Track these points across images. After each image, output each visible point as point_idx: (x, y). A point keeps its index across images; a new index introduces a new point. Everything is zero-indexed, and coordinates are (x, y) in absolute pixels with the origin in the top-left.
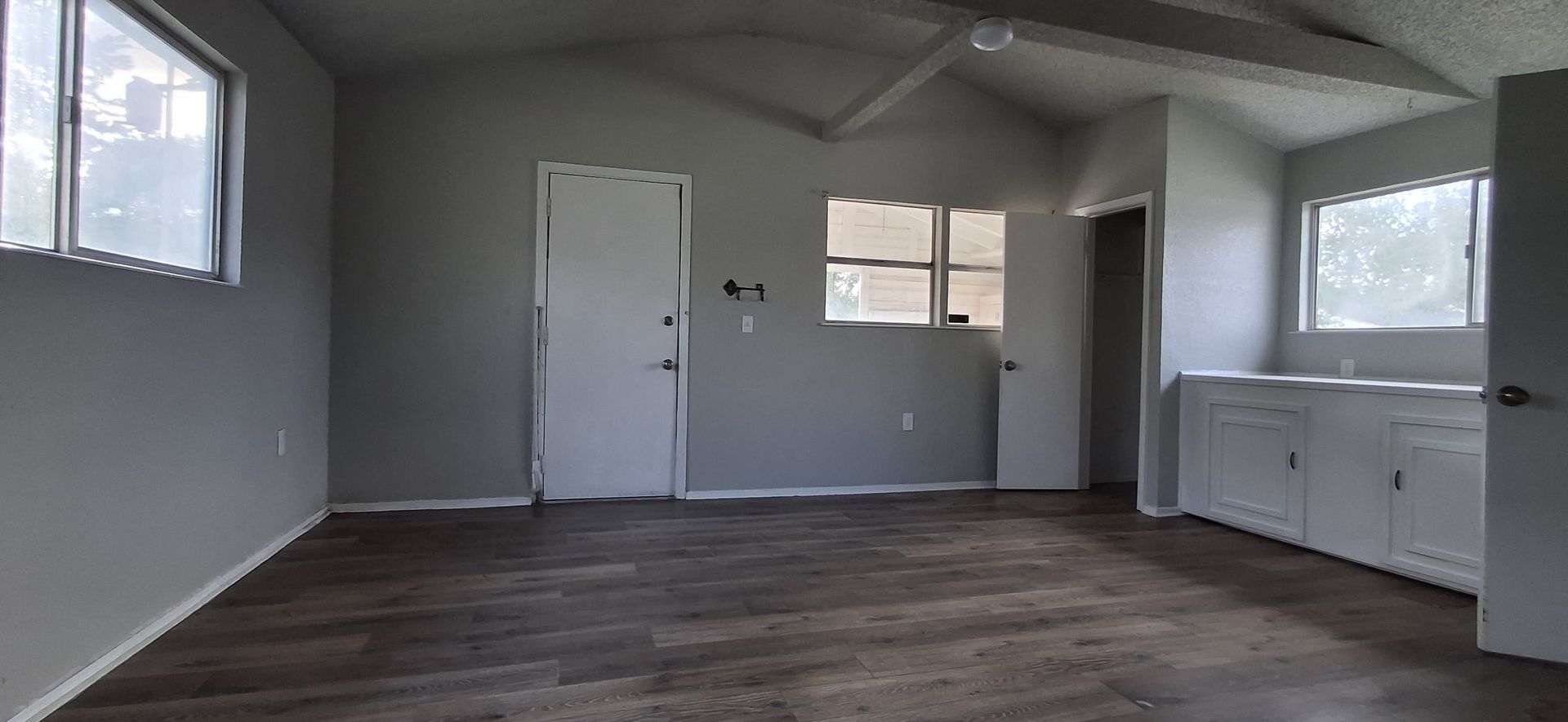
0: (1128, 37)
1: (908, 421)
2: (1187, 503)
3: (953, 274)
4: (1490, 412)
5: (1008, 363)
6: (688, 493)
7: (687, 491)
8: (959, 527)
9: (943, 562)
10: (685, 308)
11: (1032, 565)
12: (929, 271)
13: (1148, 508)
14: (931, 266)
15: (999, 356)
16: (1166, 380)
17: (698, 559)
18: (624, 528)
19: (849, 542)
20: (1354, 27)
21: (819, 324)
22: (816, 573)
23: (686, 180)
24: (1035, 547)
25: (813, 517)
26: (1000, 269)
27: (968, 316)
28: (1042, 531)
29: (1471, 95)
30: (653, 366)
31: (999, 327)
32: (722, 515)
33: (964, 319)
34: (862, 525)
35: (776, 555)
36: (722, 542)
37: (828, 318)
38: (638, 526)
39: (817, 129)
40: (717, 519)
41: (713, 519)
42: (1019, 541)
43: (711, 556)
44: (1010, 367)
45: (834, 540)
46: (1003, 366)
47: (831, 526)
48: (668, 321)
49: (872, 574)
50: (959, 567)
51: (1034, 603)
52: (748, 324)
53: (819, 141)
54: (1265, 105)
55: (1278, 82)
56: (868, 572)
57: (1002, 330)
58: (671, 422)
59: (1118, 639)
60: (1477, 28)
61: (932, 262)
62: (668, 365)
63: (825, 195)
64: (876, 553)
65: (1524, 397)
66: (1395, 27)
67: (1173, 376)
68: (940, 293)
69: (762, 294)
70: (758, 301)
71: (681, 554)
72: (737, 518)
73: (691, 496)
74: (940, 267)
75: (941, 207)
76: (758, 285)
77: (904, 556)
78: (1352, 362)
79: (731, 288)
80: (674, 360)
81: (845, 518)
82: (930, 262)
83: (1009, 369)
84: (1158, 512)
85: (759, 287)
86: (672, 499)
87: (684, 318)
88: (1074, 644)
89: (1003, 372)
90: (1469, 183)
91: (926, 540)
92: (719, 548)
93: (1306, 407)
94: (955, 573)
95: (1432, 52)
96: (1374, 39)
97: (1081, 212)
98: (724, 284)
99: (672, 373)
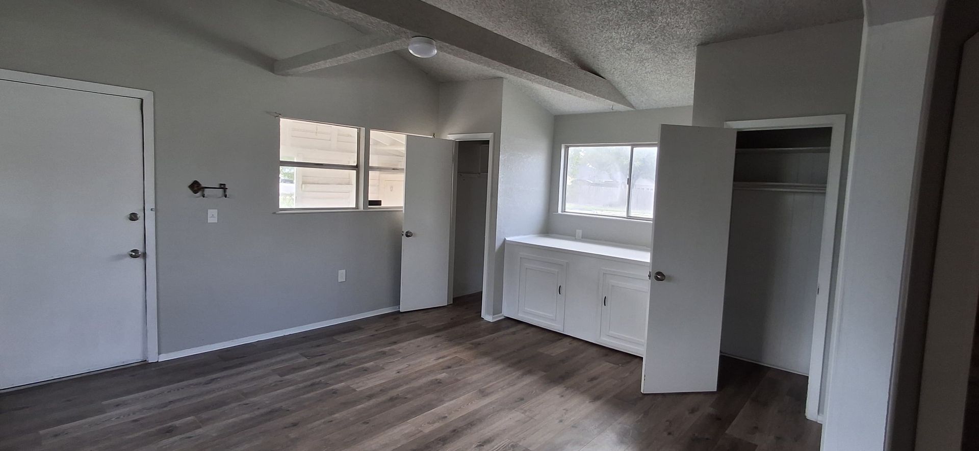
0: (499, 61)
1: (342, 275)
2: (507, 312)
3: (371, 174)
4: (652, 284)
5: (407, 232)
6: (161, 355)
7: (159, 353)
8: (384, 353)
9: (383, 390)
10: (150, 205)
11: (437, 380)
12: (355, 171)
13: (488, 316)
14: (356, 168)
15: (402, 228)
16: (498, 244)
17: (188, 434)
18: (101, 411)
19: (312, 385)
20: (595, 67)
21: (275, 213)
22: (295, 425)
23: (147, 95)
24: (435, 363)
25: (278, 363)
26: (403, 169)
27: (381, 201)
28: (436, 347)
29: (633, 107)
30: (120, 257)
31: (401, 207)
32: (197, 375)
33: (378, 203)
34: (318, 364)
35: (257, 413)
36: (207, 408)
37: (281, 206)
38: (118, 405)
39: (271, 64)
40: (195, 381)
41: (191, 382)
42: (423, 359)
43: (200, 427)
44: (408, 235)
45: (301, 385)
46: (404, 235)
47: (294, 370)
48: (133, 217)
49: (337, 415)
50: (393, 393)
51: (446, 415)
52: (213, 216)
53: (271, 73)
54: (550, 93)
55: (564, 91)
56: (332, 413)
57: (403, 209)
58: (140, 300)
59: (498, 435)
60: (641, 81)
61: (357, 165)
62: (135, 254)
63: (278, 115)
64: (335, 392)
65: (664, 278)
66: (612, 72)
67: (502, 241)
68: (363, 185)
69: (225, 192)
70: (223, 197)
71: (170, 432)
72: (214, 376)
73: (163, 358)
74: (362, 169)
75: (364, 128)
76: (221, 184)
77: (354, 390)
78: (581, 231)
79: (196, 187)
80: (141, 250)
81: (304, 359)
82: (355, 164)
83: (407, 236)
84: (493, 318)
85: (222, 186)
86: (144, 365)
87: (150, 216)
88: (476, 447)
89: (404, 238)
90: (629, 148)
91: (366, 370)
92: (204, 416)
93: (567, 263)
94: (392, 399)
95: (623, 86)
96: (602, 75)
97: (451, 137)
98: (190, 184)
99: (139, 261)
